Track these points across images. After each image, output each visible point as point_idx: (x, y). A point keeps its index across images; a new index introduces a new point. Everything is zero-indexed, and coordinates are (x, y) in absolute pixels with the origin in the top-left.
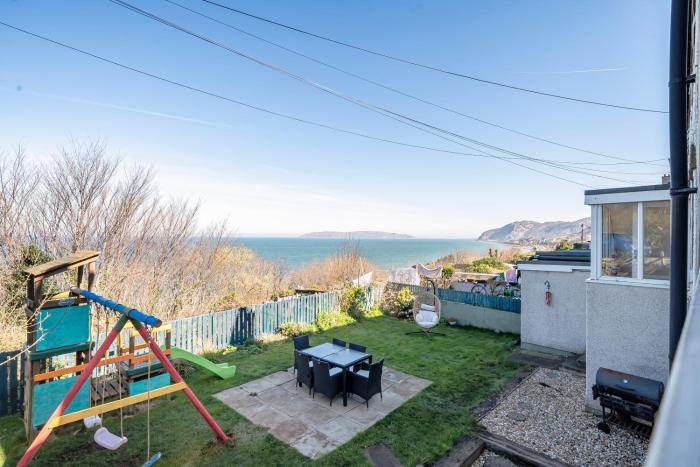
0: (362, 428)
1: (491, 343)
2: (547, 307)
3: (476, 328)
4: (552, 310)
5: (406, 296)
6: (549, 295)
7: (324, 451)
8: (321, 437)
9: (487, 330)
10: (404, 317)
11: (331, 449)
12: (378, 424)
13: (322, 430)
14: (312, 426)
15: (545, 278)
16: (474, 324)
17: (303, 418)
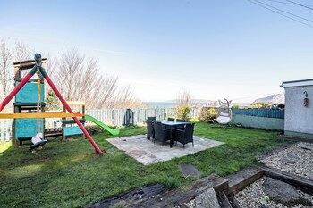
0: (179, 156)
1: (263, 133)
2: (305, 108)
3: (253, 128)
4: (308, 110)
5: (212, 113)
6: (307, 101)
7: (152, 162)
8: (153, 157)
9: (261, 129)
10: (211, 122)
11: (156, 162)
12: (189, 155)
13: (154, 154)
14: (150, 153)
15: (304, 89)
16: (252, 126)
17: (146, 150)
